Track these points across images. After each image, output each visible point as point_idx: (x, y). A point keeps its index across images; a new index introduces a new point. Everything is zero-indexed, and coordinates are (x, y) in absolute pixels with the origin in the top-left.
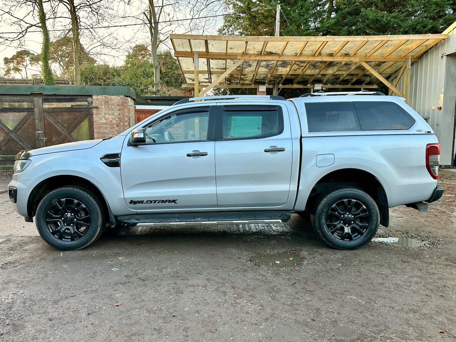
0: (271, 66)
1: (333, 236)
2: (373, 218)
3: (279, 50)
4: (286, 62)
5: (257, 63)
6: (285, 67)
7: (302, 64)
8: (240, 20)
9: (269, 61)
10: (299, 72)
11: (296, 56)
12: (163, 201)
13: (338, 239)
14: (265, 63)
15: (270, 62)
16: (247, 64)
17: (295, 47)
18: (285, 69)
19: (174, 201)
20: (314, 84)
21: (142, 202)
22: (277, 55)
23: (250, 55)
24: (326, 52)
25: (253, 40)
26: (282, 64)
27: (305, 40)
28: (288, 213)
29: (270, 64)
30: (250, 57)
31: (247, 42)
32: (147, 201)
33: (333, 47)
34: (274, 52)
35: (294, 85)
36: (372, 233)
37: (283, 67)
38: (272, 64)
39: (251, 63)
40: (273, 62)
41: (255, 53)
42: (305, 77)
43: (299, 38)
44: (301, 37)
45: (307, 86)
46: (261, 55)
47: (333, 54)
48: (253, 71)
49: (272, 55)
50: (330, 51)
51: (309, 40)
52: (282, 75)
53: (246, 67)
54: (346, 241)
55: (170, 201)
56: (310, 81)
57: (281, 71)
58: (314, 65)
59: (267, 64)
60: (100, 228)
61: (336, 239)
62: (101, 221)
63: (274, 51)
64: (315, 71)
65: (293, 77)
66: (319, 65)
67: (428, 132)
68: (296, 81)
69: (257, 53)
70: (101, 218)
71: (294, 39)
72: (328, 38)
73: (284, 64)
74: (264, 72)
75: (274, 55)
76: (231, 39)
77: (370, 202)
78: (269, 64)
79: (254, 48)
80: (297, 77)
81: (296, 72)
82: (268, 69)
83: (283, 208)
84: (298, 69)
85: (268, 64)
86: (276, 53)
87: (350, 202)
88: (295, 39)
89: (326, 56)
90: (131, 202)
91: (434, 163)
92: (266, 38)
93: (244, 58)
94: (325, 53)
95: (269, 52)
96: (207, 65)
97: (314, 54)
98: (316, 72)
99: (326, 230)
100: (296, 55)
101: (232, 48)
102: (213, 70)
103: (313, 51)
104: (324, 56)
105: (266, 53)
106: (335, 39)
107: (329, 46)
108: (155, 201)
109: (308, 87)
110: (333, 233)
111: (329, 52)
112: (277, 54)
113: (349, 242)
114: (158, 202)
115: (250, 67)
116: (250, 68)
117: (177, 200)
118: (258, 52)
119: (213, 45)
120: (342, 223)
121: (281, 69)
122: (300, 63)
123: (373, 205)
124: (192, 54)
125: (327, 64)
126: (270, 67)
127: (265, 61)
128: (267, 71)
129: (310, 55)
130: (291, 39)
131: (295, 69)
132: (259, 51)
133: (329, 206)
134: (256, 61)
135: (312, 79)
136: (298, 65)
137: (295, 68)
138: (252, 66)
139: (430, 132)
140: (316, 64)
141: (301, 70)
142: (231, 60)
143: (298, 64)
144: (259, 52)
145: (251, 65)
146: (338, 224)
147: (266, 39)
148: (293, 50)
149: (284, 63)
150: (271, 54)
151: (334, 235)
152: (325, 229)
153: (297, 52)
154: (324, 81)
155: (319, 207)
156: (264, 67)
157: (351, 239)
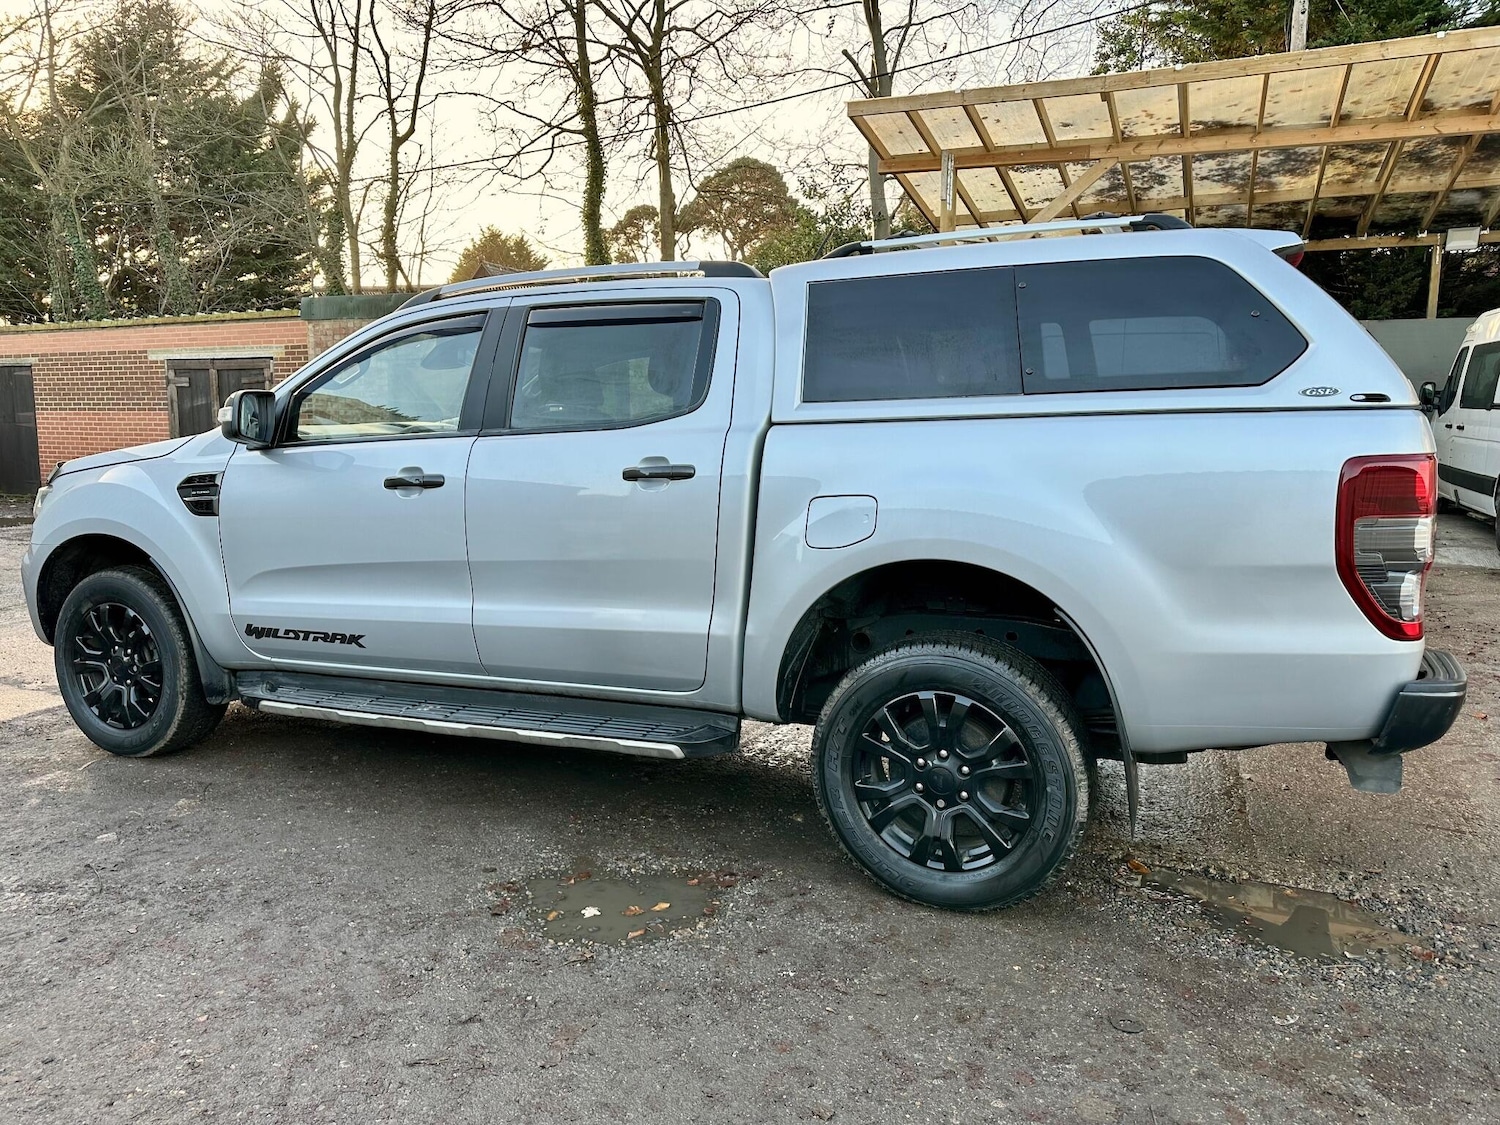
0: (1239, 173)
1: (876, 839)
2: (1049, 789)
3: (1249, 110)
4: (1295, 153)
5: (1180, 166)
6: (1299, 174)
7: (1370, 157)
8: (1174, 28)
9: (1226, 154)
10: (1367, 186)
11: (1328, 125)
12: (326, 637)
13: (896, 856)
14: (1211, 164)
15: (1229, 159)
16: (1145, 174)
17: (1311, 92)
18: (1304, 180)
19: (354, 639)
20: (1444, 231)
21: (272, 633)
22: (1247, 129)
23: (1136, 143)
24: (1455, 99)
25: (1128, 84)
26: (1283, 162)
27: (1336, 59)
28: (726, 724)
29: (1236, 165)
30: (1138, 146)
31: (1106, 97)
32: (287, 632)
33: (1478, 76)
34: (1235, 122)
35: (1359, 238)
36: (1047, 854)
37: (1292, 172)
38: (1244, 166)
39: (1161, 169)
40: (1242, 158)
41: (1159, 132)
42: (1398, 205)
43: (1312, 56)
44: (1319, 53)
45: (1416, 239)
46: (1183, 137)
47: (1489, 103)
48: (1180, 197)
49: (1227, 131)
50: (1472, 92)
51: (1354, 59)
52: (1298, 203)
53: (1146, 186)
54: (932, 872)
55: (343, 639)
56: (1428, 218)
57: (1287, 188)
58: (1422, 158)
59: (1224, 169)
60: (184, 701)
61: (886, 855)
62: (186, 679)
63: (1231, 116)
64: (1433, 179)
65: (1350, 208)
66: (1443, 154)
67: (1370, 398)
68: (1363, 223)
69: (1167, 131)
70: (185, 671)
71: (1291, 62)
72: (1442, 39)
73: (1293, 161)
74: (1221, 197)
75: (1234, 130)
76: (1048, 90)
77: (1032, 716)
78: (1232, 168)
79: (1151, 116)
80: (1365, 209)
81: (1352, 190)
82: (1233, 184)
83: (700, 702)
84: (1354, 176)
85: (1227, 166)
86: (1243, 122)
87: (946, 703)
88: (1294, 63)
89: (1461, 115)
90: (251, 630)
91: (1389, 554)
92: (1178, 71)
93: (1114, 152)
94: (1454, 105)
95: (1214, 123)
96: (1006, 192)
97: (1406, 114)
98: (1437, 182)
99: (847, 812)
100: (1326, 123)
101: (1067, 122)
102: (1035, 207)
103: (1398, 102)
104: (1451, 115)
105: (1201, 127)
106: (1472, 41)
107: (1463, 73)
108: (307, 635)
109: (1419, 244)
110: (878, 825)
111: (1472, 97)
112: (1246, 125)
113: (944, 879)
114: (315, 639)
115: (1162, 184)
116: (1163, 187)
117: (362, 636)
118: (1169, 126)
119: (998, 121)
120: (918, 791)
121: (1288, 183)
122: (1355, 152)
123: (1051, 733)
124: (935, 160)
125: (1475, 143)
126: (1242, 179)
127: (1211, 156)
128: (1233, 194)
129: (1389, 116)
130: (1276, 64)
131: (1345, 177)
132: (1170, 122)
133: (859, 712)
134: (1174, 159)
135: (1433, 208)
136: (1351, 160)
137: (1346, 173)
138: (1167, 180)
139: (1382, 398)
140: (1429, 151)
141: (1372, 181)
142: (1083, 165)
143: (1349, 158)
144: (1173, 126)
145: (1164, 176)
146: (899, 792)
147: (1177, 75)
148: (1307, 104)
149: (1288, 159)
150: (1222, 128)
151: (884, 835)
152: (845, 805)
153: (1327, 113)
154: (1490, 217)
155: (822, 713)
156: (1216, 178)
157: (953, 866)
